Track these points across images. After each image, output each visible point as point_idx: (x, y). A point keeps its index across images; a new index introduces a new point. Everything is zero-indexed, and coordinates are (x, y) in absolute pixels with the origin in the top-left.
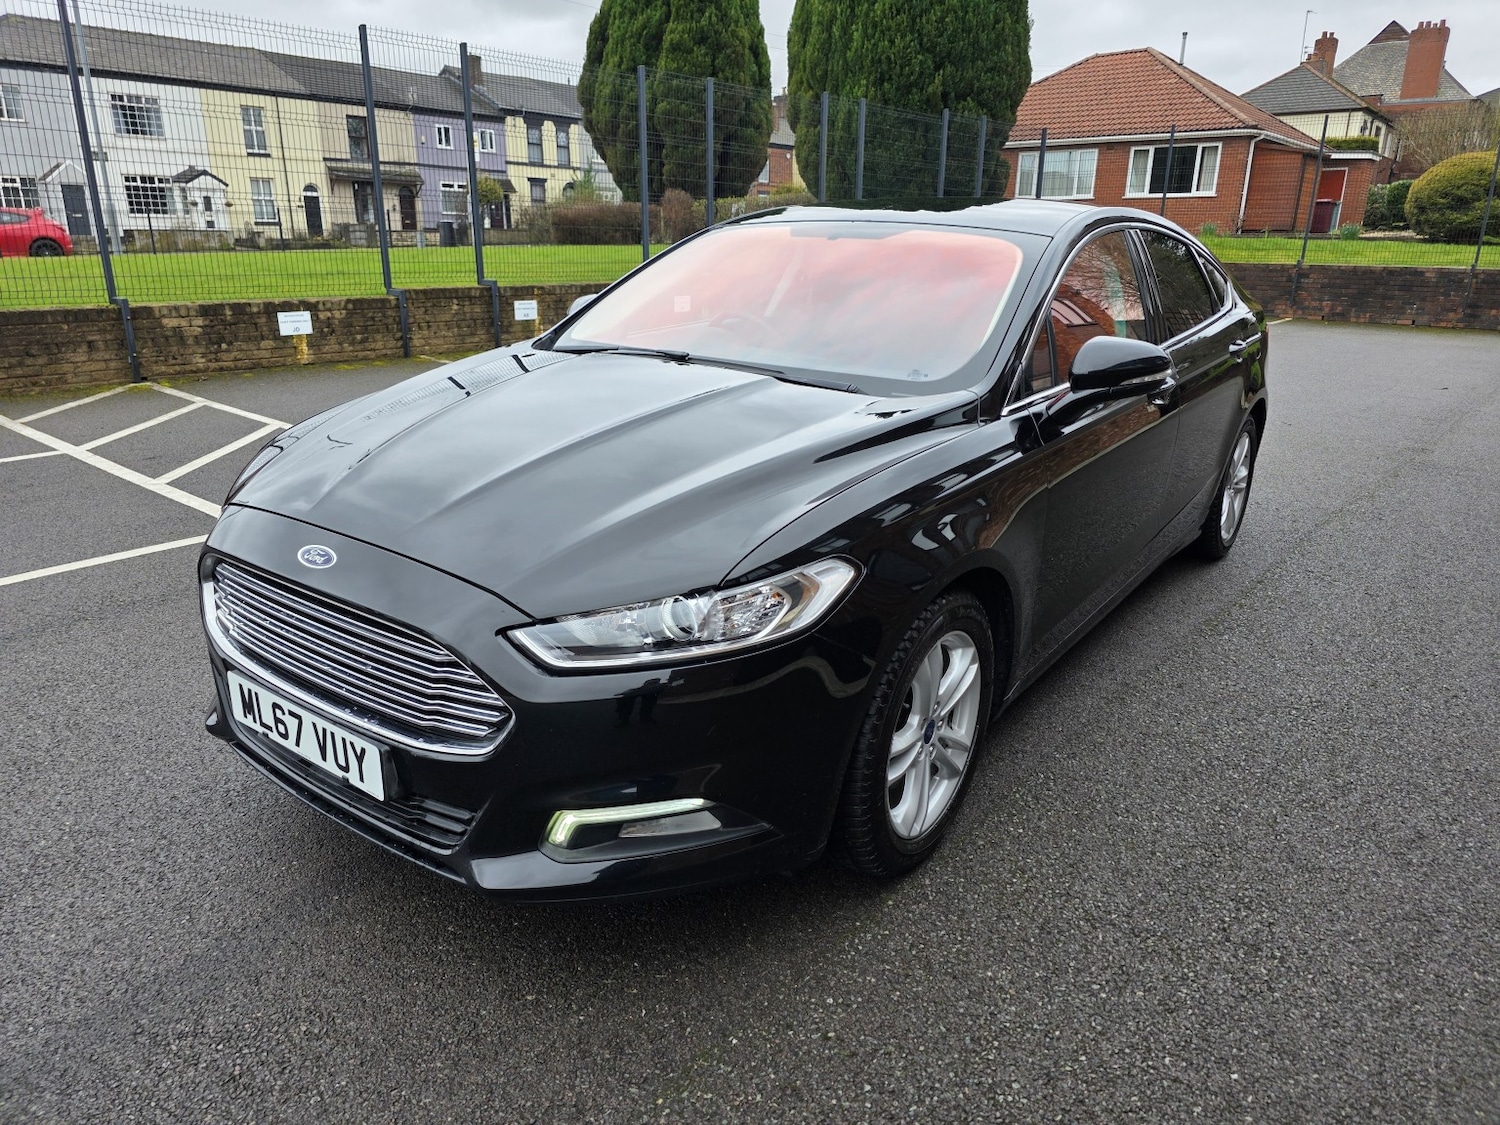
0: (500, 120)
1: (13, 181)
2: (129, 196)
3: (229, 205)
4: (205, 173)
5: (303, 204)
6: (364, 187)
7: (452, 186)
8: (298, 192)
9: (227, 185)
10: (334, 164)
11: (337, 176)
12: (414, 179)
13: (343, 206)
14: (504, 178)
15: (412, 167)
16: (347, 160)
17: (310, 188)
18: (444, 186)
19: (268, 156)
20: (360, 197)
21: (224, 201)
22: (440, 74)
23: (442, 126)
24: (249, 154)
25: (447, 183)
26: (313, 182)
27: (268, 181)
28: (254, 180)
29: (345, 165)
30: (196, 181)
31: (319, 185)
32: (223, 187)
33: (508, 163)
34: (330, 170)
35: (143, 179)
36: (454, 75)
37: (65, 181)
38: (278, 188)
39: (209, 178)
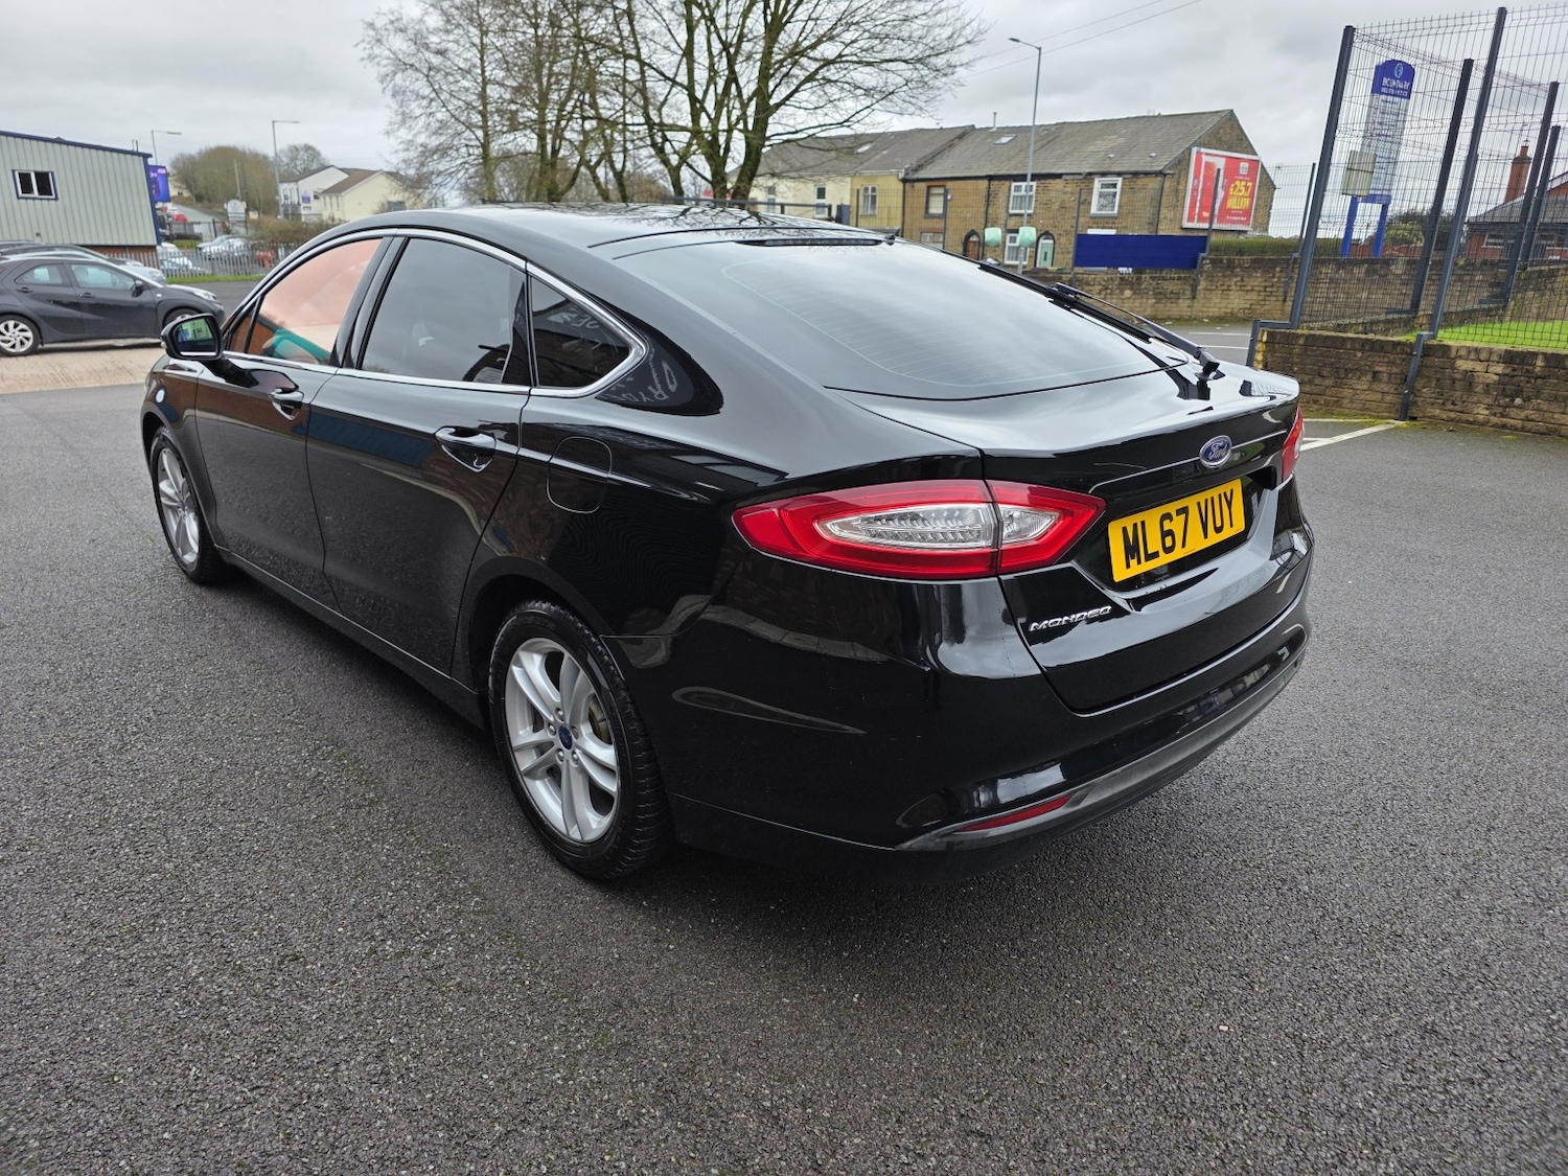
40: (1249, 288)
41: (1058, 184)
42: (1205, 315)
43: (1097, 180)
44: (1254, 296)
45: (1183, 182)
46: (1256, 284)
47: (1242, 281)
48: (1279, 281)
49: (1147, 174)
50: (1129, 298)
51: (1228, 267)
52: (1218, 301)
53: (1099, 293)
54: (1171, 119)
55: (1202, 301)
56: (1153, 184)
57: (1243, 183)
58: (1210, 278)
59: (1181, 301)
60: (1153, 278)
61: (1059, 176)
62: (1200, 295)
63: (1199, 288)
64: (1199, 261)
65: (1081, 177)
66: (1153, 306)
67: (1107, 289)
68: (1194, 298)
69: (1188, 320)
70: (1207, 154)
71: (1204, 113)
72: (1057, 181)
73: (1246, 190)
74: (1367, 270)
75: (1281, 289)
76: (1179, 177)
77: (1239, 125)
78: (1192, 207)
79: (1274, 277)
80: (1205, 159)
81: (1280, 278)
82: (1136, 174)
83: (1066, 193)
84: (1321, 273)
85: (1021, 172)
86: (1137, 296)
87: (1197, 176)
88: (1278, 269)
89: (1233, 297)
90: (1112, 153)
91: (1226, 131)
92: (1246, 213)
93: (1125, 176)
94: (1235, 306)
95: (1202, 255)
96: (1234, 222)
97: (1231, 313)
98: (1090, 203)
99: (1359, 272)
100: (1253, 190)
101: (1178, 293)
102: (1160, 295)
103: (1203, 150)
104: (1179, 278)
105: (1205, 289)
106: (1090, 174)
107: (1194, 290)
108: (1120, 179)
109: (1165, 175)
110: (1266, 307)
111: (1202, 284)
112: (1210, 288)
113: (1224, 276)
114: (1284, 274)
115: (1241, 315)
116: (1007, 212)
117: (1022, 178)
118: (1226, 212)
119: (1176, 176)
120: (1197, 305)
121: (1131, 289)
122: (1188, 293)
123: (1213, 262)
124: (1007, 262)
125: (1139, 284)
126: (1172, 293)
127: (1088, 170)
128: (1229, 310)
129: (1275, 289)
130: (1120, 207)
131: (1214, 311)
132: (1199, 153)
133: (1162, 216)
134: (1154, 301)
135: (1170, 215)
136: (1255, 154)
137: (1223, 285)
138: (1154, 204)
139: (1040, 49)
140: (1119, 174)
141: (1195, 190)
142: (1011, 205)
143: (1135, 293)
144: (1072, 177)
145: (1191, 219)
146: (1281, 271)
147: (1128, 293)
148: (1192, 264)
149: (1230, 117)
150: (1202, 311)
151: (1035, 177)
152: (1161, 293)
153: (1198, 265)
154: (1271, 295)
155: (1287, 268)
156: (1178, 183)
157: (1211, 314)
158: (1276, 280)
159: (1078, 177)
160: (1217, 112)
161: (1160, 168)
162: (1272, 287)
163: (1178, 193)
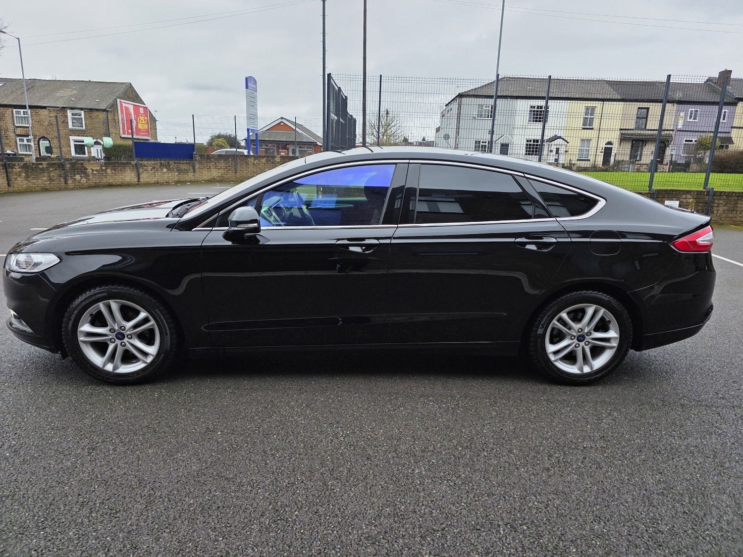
0: (735, 104)
1: (486, 142)
2: (527, 148)
3: (566, 151)
4: (560, 137)
5: (603, 151)
6: (636, 142)
7: (691, 141)
8: (602, 145)
9: (568, 143)
10: (624, 132)
11: (624, 137)
12: (667, 138)
13: (623, 152)
14: (729, 136)
15: (668, 132)
16: (633, 130)
17: (610, 143)
18: (686, 141)
19: (592, 129)
20: (634, 147)
21: (565, 150)
22: (705, 82)
23: (693, 110)
24: (583, 129)
25: (688, 139)
26: (612, 140)
27: (589, 140)
28: (583, 140)
29: (631, 132)
30: (556, 141)
31: (614, 142)
32: (566, 143)
33: (732, 127)
34: (622, 134)
35: (534, 141)
36: (712, 82)
37: (502, 142)
38: (593, 144)
39: (561, 140)
40: (219, 167)
41: (44, 112)
42: (202, 179)
43: (69, 111)
44: (222, 171)
45: (116, 115)
46: (222, 165)
47: (215, 164)
48: (232, 164)
49: (97, 110)
50: (166, 172)
51: (208, 158)
52: (206, 173)
53: (151, 170)
54: (99, 84)
55: (199, 173)
56: (102, 115)
57: (143, 117)
58: (200, 163)
59: (189, 173)
60: (175, 163)
61: (45, 108)
62: (197, 171)
63: (196, 167)
64: (194, 155)
65: (58, 109)
66: (177, 176)
67: (155, 168)
68: (194, 172)
69: (194, 182)
70: (124, 103)
71: (116, 83)
72: (43, 110)
73: (145, 120)
74: (267, 160)
75: (234, 168)
76: (114, 113)
77: (135, 90)
78: (124, 128)
79: (229, 162)
80: (124, 105)
81: (232, 163)
82: (91, 110)
83: (50, 117)
84: (248, 161)
85: (23, 104)
86: (169, 171)
87: (122, 113)
88: (230, 159)
89: (213, 171)
90: (73, 98)
91: (130, 93)
92: (147, 131)
93: (85, 110)
94: (214, 175)
95: (195, 153)
96: (143, 135)
97: (214, 178)
98: (68, 123)
99: (264, 160)
100: (148, 121)
101: (187, 170)
102: (180, 171)
103: (122, 101)
104: (186, 163)
105: (199, 168)
106: (64, 108)
107: (194, 168)
108: (82, 112)
109: (108, 111)
110: (228, 175)
111: (197, 166)
112: (201, 167)
113: (207, 162)
114: (233, 162)
115: (218, 179)
116: (14, 125)
117: (24, 107)
118: (139, 131)
119: (113, 112)
120: (197, 175)
121: (166, 168)
122: (192, 169)
123: (200, 156)
124: (20, 153)
125: (169, 166)
126: (184, 170)
127: (62, 106)
128: (212, 177)
129: (231, 168)
130: (85, 126)
131: (206, 178)
132: (120, 102)
133: (110, 132)
134: (177, 173)
135: (114, 131)
136: (145, 104)
137: (207, 166)
138: (105, 125)
139: (18, 39)
140: (81, 109)
141: (123, 120)
142: (15, 122)
143: (168, 170)
144: (53, 109)
145: (124, 133)
146: (232, 160)
147: (165, 170)
148: (191, 157)
149: (130, 87)
150: (199, 178)
151: (31, 107)
152: (180, 170)
153: (194, 157)
154: (230, 170)
155: (234, 159)
156: (114, 116)
157: (204, 179)
158: (230, 164)
159: (56, 109)
160: (123, 83)
161: (104, 108)
162: (229, 167)
163: (116, 121)
